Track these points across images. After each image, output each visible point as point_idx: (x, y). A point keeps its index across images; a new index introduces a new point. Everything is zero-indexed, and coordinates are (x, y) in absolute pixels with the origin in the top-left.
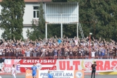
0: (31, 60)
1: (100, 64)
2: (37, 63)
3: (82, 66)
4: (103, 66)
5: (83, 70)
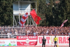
0: (23, 37)
2: (27, 38)
5: (52, 43)
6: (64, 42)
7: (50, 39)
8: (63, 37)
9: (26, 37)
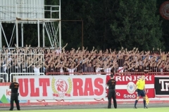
0: (120, 77)
1: (78, 84)
3: (53, 87)
4: (83, 87)
5: (54, 95)
6: (88, 92)
7: (49, 85)
8: (83, 78)
9: (127, 77)
